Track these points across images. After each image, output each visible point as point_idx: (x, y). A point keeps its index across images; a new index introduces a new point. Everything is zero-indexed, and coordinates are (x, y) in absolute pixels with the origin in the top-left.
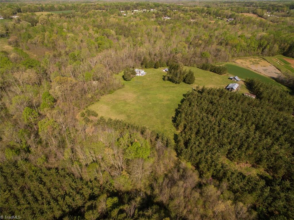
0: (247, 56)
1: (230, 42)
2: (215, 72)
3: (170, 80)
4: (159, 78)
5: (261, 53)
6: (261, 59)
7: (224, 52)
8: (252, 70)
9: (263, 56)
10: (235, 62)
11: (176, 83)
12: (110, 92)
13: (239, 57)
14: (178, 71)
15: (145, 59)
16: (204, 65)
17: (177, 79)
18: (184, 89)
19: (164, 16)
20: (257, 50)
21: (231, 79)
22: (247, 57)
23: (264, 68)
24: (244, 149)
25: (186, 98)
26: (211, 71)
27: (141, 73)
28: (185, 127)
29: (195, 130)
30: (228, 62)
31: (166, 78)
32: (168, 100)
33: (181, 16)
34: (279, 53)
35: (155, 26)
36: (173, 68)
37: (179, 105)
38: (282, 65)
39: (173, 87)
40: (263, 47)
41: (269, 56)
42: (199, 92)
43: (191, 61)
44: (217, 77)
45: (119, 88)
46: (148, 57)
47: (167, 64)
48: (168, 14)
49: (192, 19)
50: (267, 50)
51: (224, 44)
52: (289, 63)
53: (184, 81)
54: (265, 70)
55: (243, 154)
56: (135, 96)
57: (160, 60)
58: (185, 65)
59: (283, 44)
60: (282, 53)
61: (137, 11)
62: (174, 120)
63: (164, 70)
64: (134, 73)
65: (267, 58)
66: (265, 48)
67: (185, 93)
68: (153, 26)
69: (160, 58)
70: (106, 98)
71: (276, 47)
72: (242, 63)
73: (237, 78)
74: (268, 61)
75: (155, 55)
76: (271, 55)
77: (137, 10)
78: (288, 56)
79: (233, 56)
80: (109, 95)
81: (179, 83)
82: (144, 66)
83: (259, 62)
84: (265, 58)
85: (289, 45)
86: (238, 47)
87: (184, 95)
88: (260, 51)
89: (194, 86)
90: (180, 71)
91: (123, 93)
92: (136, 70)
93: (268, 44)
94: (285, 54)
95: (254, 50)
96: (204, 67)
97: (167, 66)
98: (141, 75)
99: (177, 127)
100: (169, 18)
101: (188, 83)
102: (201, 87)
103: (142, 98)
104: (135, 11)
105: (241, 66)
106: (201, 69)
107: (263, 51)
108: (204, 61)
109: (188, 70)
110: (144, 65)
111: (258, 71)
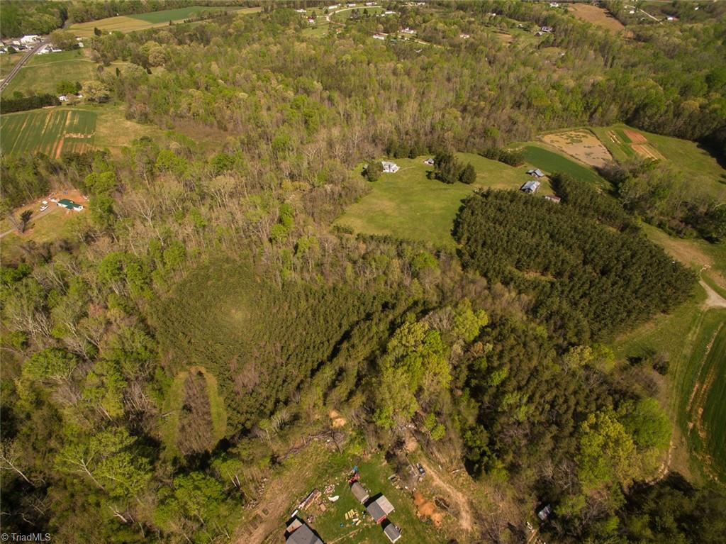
0: (563, 127)
1: (535, 103)
2: (507, 163)
3: (438, 178)
4: (421, 176)
5: (589, 121)
6: (587, 133)
7: (523, 123)
8: (566, 156)
9: (592, 126)
10: (541, 141)
11: (449, 183)
12: (356, 200)
13: (549, 130)
14: (451, 164)
15: (391, 143)
16: (489, 151)
17: (450, 176)
18: (460, 191)
19: (401, 27)
20: (581, 117)
21: (530, 174)
22: (565, 129)
23: (588, 150)
24: (533, 257)
25: (466, 203)
26: (500, 160)
27: (391, 167)
28: (469, 239)
29: (481, 242)
30: (529, 142)
31: (433, 175)
32: (442, 208)
33: (438, 28)
34: (618, 119)
36: (441, 160)
37: (457, 214)
38: (618, 144)
39: (445, 189)
40: (592, 110)
41: (602, 125)
42: (483, 195)
43: (469, 144)
44: (509, 171)
45: (366, 194)
46: (395, 137)
47: (429, 150)
48: (411, 22)
50: (597, 115)
51: (523, 107)
52: (628, 138)
53: (461, 180)
54: (588, 155)
55: (532, 262)
56: (393, 204)
57: (416, 143)
58: (459, 151)
59: (626, 104)
60: (624, 119)
61: (336, 9)
62: (454, 233)
63: (427, 162)
64: (381, 168)
65: (597, 130)
66: (595, 111)
67: (465, 197)
68: (388, 64)
69: (416, 139)
70: (352, 208)
71: (614, 110)
72: (552, 141)
73: (539, 172)
74: (597, 137)
75: (407, 133)
76: (605, 124)
77: (336, 7)
78: (632, 126)
79: (540, 129)
80: (356, 205)
81: (453, 183)
82: (392, 155)
83: (582, 139)
84: (593, 129)
85: (635, 106)
86: (548, 114)
87: (463, 201)
88: (585, 118)
89: (476, 187)
90: (454, 164)
91: (374, 201)
92: (383, 163)
93: (601, 104)
94: (629, 122)
95: (577, 116)
96: (489, 155)
97: (430, 153)
98: (391, 171)
99: (458, 241)
100: (412, 32)
101: (466, 183)
102: (485, 189)
103: (404, 207)
104: (331, 8)
105: (549, 149)
106: (483, 158)
107: (591, 116)
108: (489, 143)
109: (465, 164)
110: (392, 152)
111: (577, 157)
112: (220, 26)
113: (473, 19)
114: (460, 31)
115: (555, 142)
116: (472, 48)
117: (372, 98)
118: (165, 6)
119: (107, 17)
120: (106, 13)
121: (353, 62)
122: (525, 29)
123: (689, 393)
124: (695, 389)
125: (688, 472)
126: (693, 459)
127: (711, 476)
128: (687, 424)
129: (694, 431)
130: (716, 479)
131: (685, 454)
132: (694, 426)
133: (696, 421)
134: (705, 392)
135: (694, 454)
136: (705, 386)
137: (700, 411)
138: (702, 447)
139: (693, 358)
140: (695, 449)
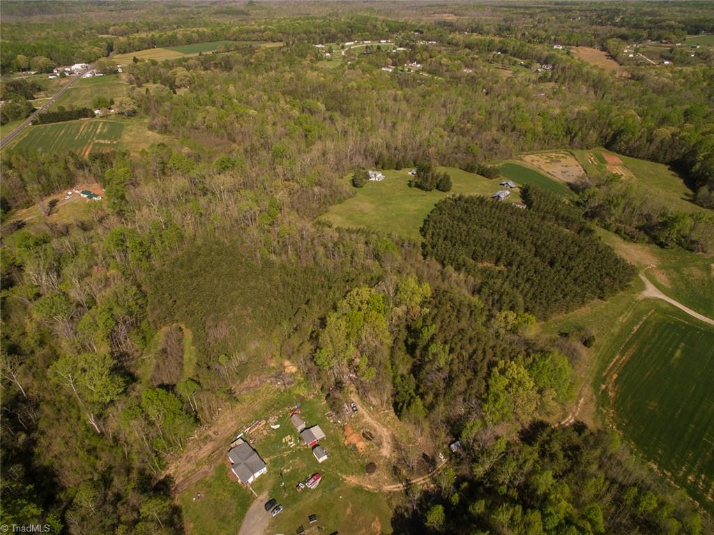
0: (545, 149)
1: (518, 126)
2: (484, 176)
3: (418, 186)
4: (404, 184)
5: (569, 144)
6: (567, 154)
7: (505, 143)
8: (541, 172)
9: (572, 149)
10: (521, 159)
11: (427, 190)
12: (340, 202)
13: (531, 150)
14: (430, 174)
15: (381, 155)
16: (468, 165)
17: (428, 184)
18: (436, 197)
19: (409, 61)
20: (562, 140)
21: (503, 185)
22: (546, 151)
23: (564, 169)
25: (439, 207)
26: (478, 173)
27: (377, 176)
28: (433, 234)
29: (443, 236)
30: (510, 160)
31: (413, 184)
32: (416, 210)
33: (442, 62)
34: (597, 144)
35: (393, 92)
36: (423, 170)
37: (428, 215)
38: (595, 165)
39: (423, 195)
40: (573, 135)
41: (582, 149)
42: (456, 200)
43: (451, 159)
44: (485, 182)
45: (350, 197)
46: (385, 152)
47: (414, 163)
48: (418, 57)
49: (467, 66)
50: (577, 139)
51: (508, 130)
52: (605, 160)
53: (438, 188)
54: (564, 172)
56: (373, 206)
57: (404, 157)
58: (442, 165)
59: (605, 130)
60: (604, 144)
61: (352, 45)
62: (422, 230)
63: (410, 173)
64: (368, 177)
65: (577, 153)
66: (576, 135)
67: (437, 203)
68: (389, 91)
69: (403, 154)
70: (336, 208)
71: (593, 136)
72: (533, 161)
73: (511, 183)
74: (575, 158)
75: (396, 149)
76: (584, 147)
77: (352, 43)
78: (610, 150)
79: (523, 150)
80: (339, 205)
81: (430, 190)
82: (380, 166)
83: (561, 159)
84: (573, 151)
85: (612, 132)
86: (529, 136)
87: (436, 205)
88: (567, 141)
89: (449, 195)
90: (433, 174)
91: (357, 202)
92: (370, 172)
93: (580, 129)
94: (608, 147)
95: (558, 139)
96: (469, 169)
97: (415, 166)
98: (377, 179)
99: (424, 236)
100: (419, 66)
101: (443, 191)
102: (458, 195)
103: (382, 208)
104: (347, 44)
105: (528, 166)
106: (463, 171)
107: (571, 140)
108: (470, 159)
109: (443, 173)
110: (380, 164)
111: (552, 174)
112: (243, 56)
113: (477, 56)
114: (463, 66)
115: (535, 161)
116: (472, 80)
117: (369, 119)
118: (198, 40)
119: (146, 49)
120: (146, 46)
121: (358, 89)
122: (526, 67)
123: (609, 362)
124: (615, 360)
125: (592, 421)
126: (599, 412)
127: (611, 425)
128: (600, 386)
129: (605, 392)
130: (614, 427)
131: (592, 408)
132: (606, 388)
133: (609, 383)
134: (623, 362)
135: (601, 408)
136: (624, 358)
137: (615, 376)
138: (609, 404)
139: (619, 336)
140: (602, 405)
